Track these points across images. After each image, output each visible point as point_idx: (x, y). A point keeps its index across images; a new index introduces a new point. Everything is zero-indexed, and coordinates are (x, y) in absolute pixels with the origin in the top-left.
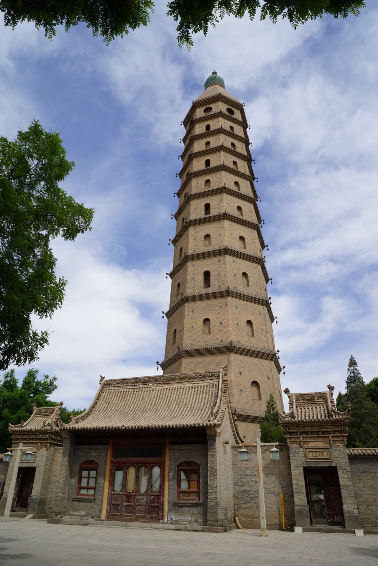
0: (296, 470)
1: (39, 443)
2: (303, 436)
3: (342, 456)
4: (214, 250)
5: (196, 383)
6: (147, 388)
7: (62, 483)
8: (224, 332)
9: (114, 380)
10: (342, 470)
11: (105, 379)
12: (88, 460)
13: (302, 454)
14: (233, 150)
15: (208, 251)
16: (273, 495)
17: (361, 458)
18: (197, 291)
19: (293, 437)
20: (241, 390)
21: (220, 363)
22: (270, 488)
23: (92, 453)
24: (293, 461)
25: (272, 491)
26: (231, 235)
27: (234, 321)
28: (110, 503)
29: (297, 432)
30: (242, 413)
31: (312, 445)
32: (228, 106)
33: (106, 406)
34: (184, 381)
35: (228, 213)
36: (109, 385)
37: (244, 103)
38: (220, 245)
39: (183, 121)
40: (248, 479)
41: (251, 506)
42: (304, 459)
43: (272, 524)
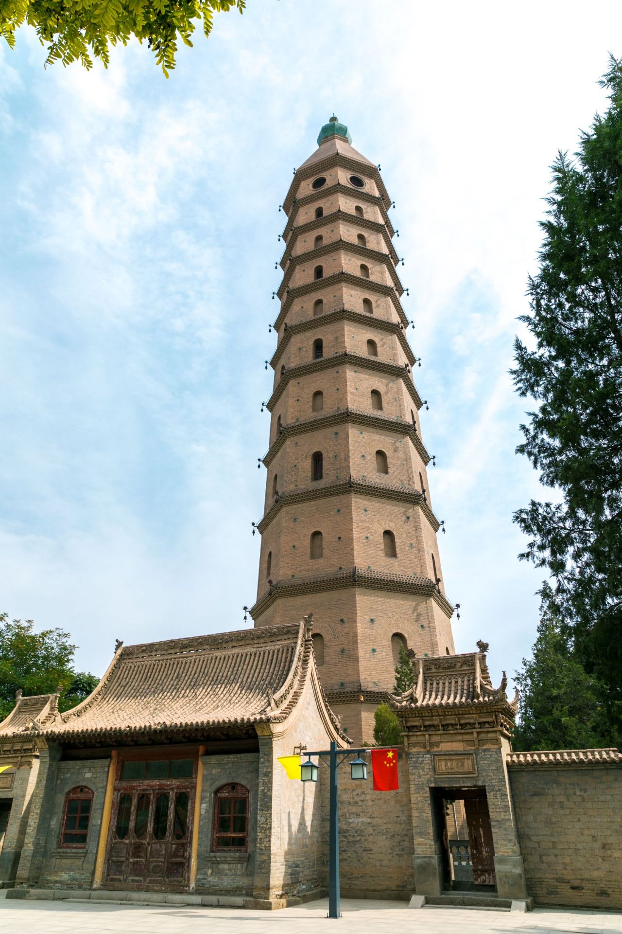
0: (419, 793)
1: (18, 757)
2: (430, 733)
3: (494, 768)
4: (328, 416)
5: (262, 645)
6: (187, 657)
7: (34, 827)
8: (344, 552)
9: (137, 646)
10: (495, 792)
11: (124, 645)
12: (78, 785)
13: (428, 765)
14: (360, 247)
15: (318, 418)
16: (384, 837)
17: (530, 769)
18: (302, 487)
19: (414, 735)
20: (374, 650)
21: (338, 606)
22: (381, 826)
23: (85, 773)
24: (413, 777)
25: (383, 830)
26: (356, 389)
27: (361, 533)
28: (109, 860)
29: (421, 727)
30: (373, 689)
31: (445, 747)
32: (353, 173)
33: (120, 691)
34: (243, 644)
35: (350, 353)
36: (128, 655)
37: (379, 166)
38: (338, 408)
39: (282, 204)
40: (346, 810)
41: (349, 857)
42: (431, 773)
43: (381, 891)
